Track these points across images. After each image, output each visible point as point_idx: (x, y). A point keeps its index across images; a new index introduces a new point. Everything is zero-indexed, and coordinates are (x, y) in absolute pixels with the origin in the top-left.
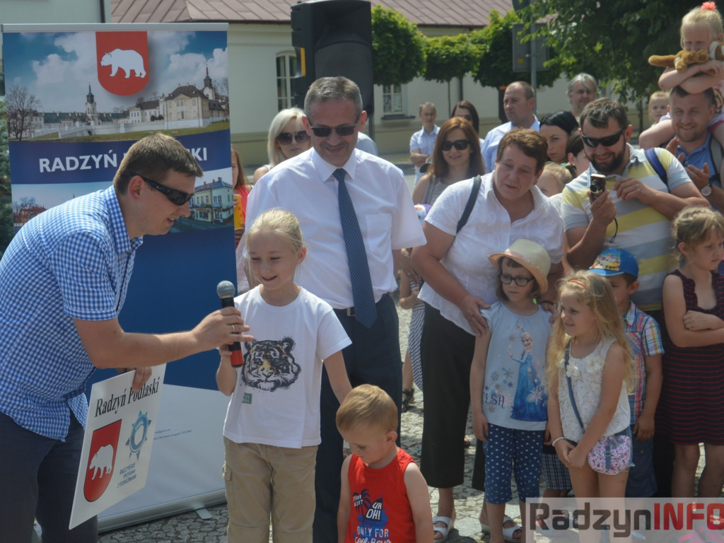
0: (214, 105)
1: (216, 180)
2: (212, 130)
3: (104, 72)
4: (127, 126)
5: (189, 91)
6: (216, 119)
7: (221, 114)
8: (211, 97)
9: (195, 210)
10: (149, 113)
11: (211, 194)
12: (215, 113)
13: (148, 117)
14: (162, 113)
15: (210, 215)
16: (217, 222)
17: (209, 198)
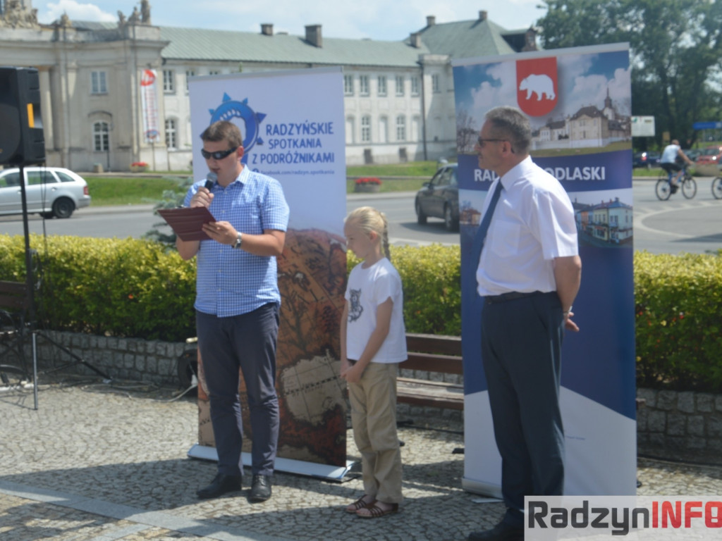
0: (614, 125)
1: (614, 200)
2: (610, 150)
3: (521, 95)
4: (538, 144)
5: (591, 112)
6: (615, 139)
7: (621, 134)
8: (610, 117)
9: (593, 227)
10: (557, 132)
11: (608, 213)
12: (614, 133)
13: (556, 136)
14: (567, 133)
15: (606, 234)
16: (613, 242)
17: (606, 217)
